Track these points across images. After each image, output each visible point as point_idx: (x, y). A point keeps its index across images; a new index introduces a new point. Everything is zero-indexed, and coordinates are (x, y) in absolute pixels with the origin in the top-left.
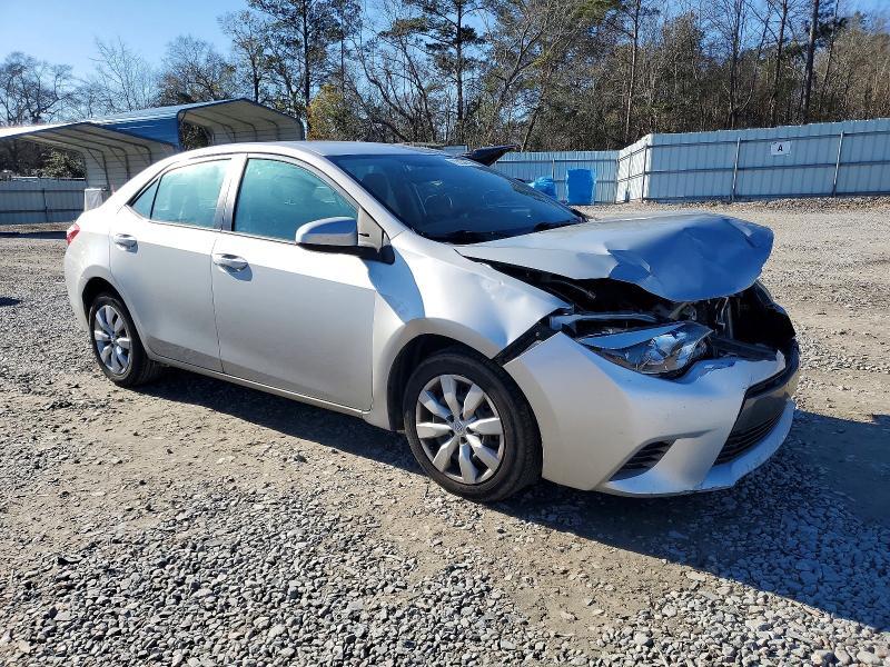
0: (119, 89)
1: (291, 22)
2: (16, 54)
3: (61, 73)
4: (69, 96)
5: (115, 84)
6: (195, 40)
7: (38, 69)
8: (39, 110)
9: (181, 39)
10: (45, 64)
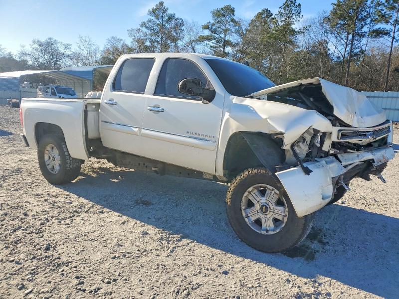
0: (86, 55)
1: (156, 33)
2: (50, 38)
3: (67, 47)
4: (68, 56)
5: (85, 53)
6: (118, 38)
7: (58, 45)
8: (57, 61)
9: (113, 37)
10: (61, 43)
